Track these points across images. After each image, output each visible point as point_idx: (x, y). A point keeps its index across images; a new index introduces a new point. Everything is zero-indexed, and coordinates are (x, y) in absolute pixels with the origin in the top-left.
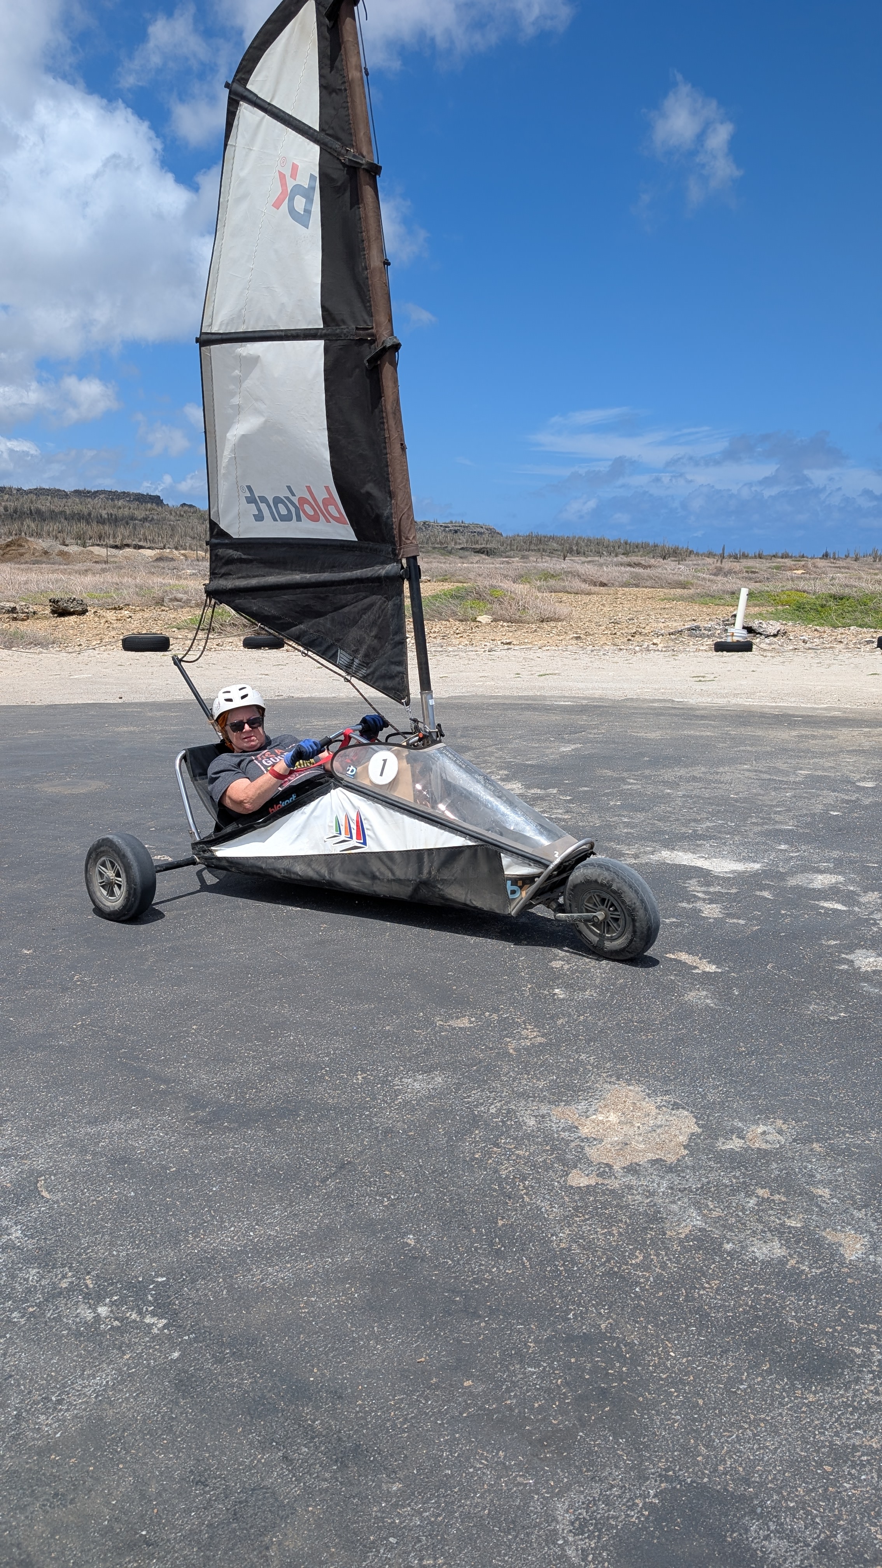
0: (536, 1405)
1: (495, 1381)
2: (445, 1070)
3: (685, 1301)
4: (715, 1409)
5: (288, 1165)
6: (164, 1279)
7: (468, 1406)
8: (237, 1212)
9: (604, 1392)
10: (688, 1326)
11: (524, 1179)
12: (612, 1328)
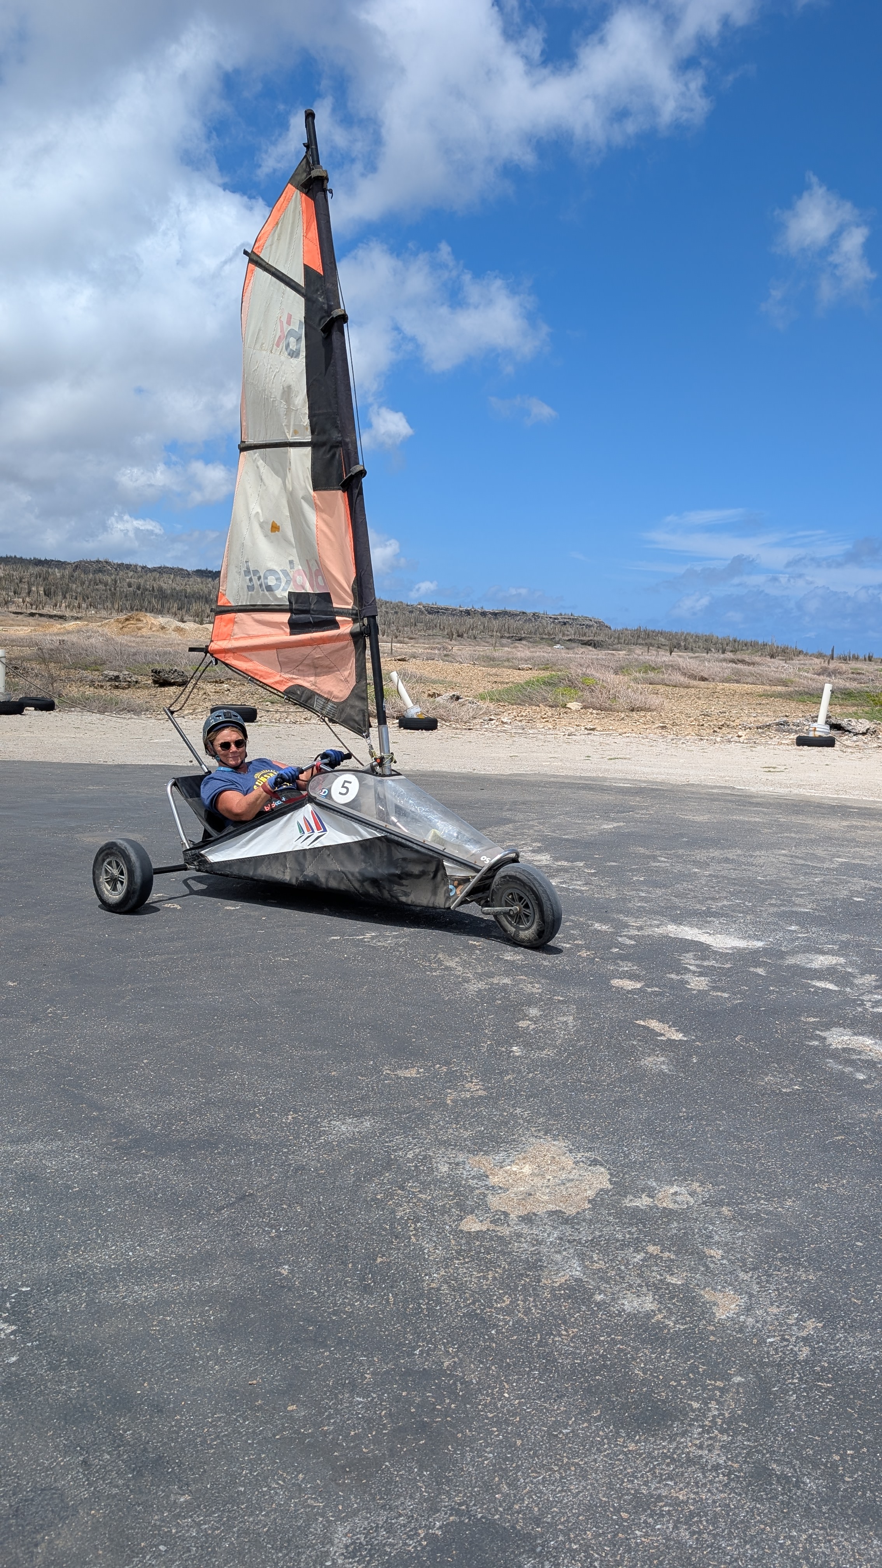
0: (352, 1433)
1: (319, 1408)
2: (376, 1115)
3: (537, 1346)
4: (530, 1450)
5: (190, 1193)
6: (29, 1289)
7: (283, 1429)
8: (124, 1232)
9: (424, 1425)
10: (531, 1370)
11: (417, 1220)
12: (455, 1366)
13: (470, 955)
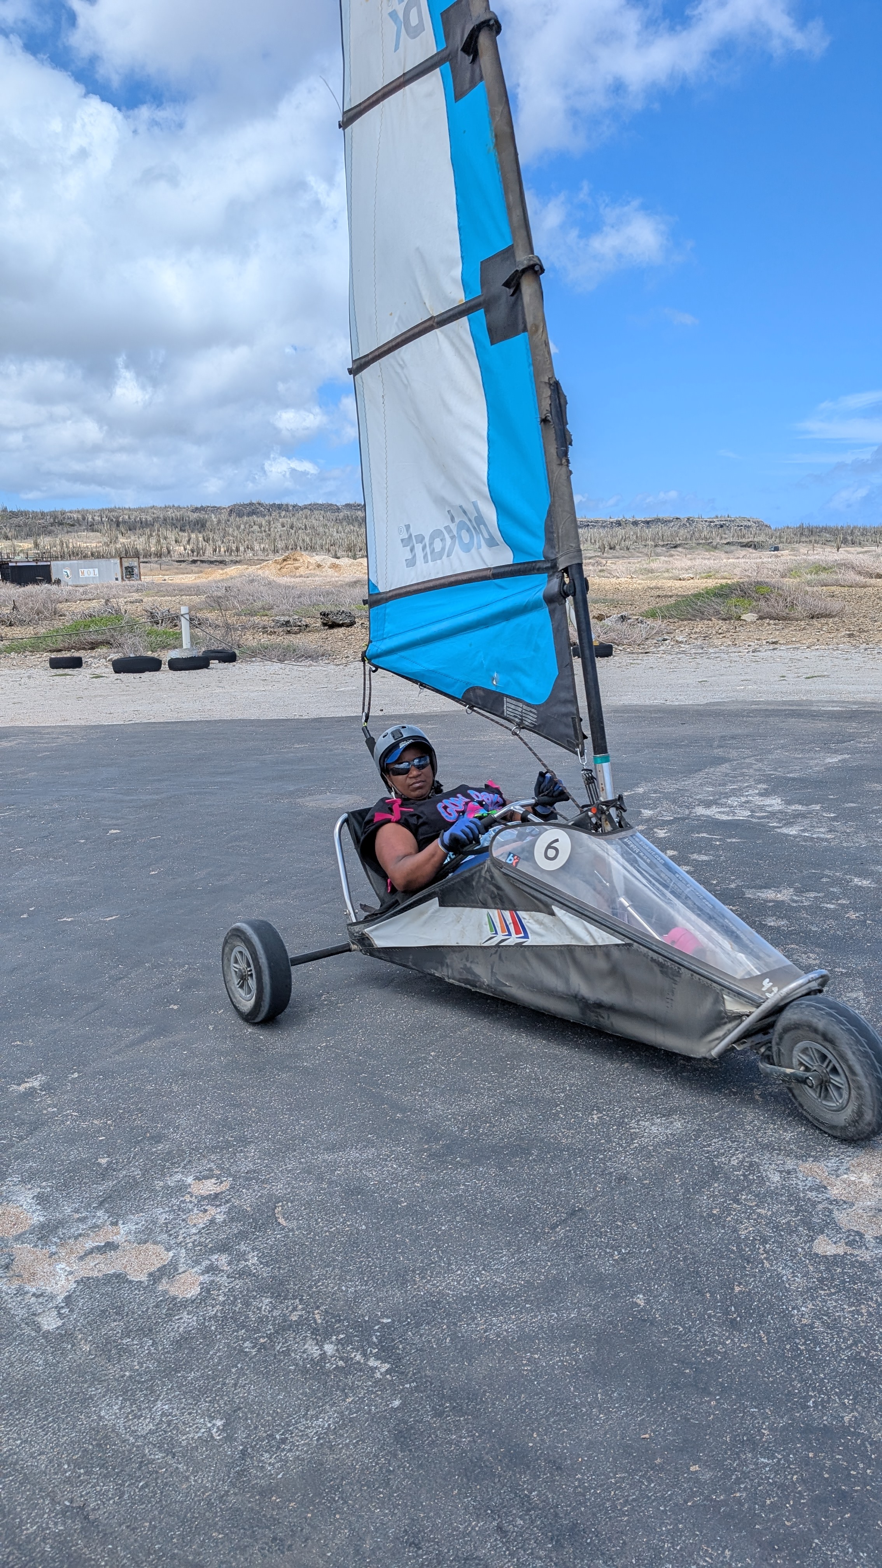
0: (768, 1502)
1: (724, 1469)
2: (685, 1114)
5: (518, 1208)
6: (390, 1320)
7: (693, 1495)
8: (465, 1254)
9: (844, 1496)
11: (764, 1241)
12: (857, 1423)
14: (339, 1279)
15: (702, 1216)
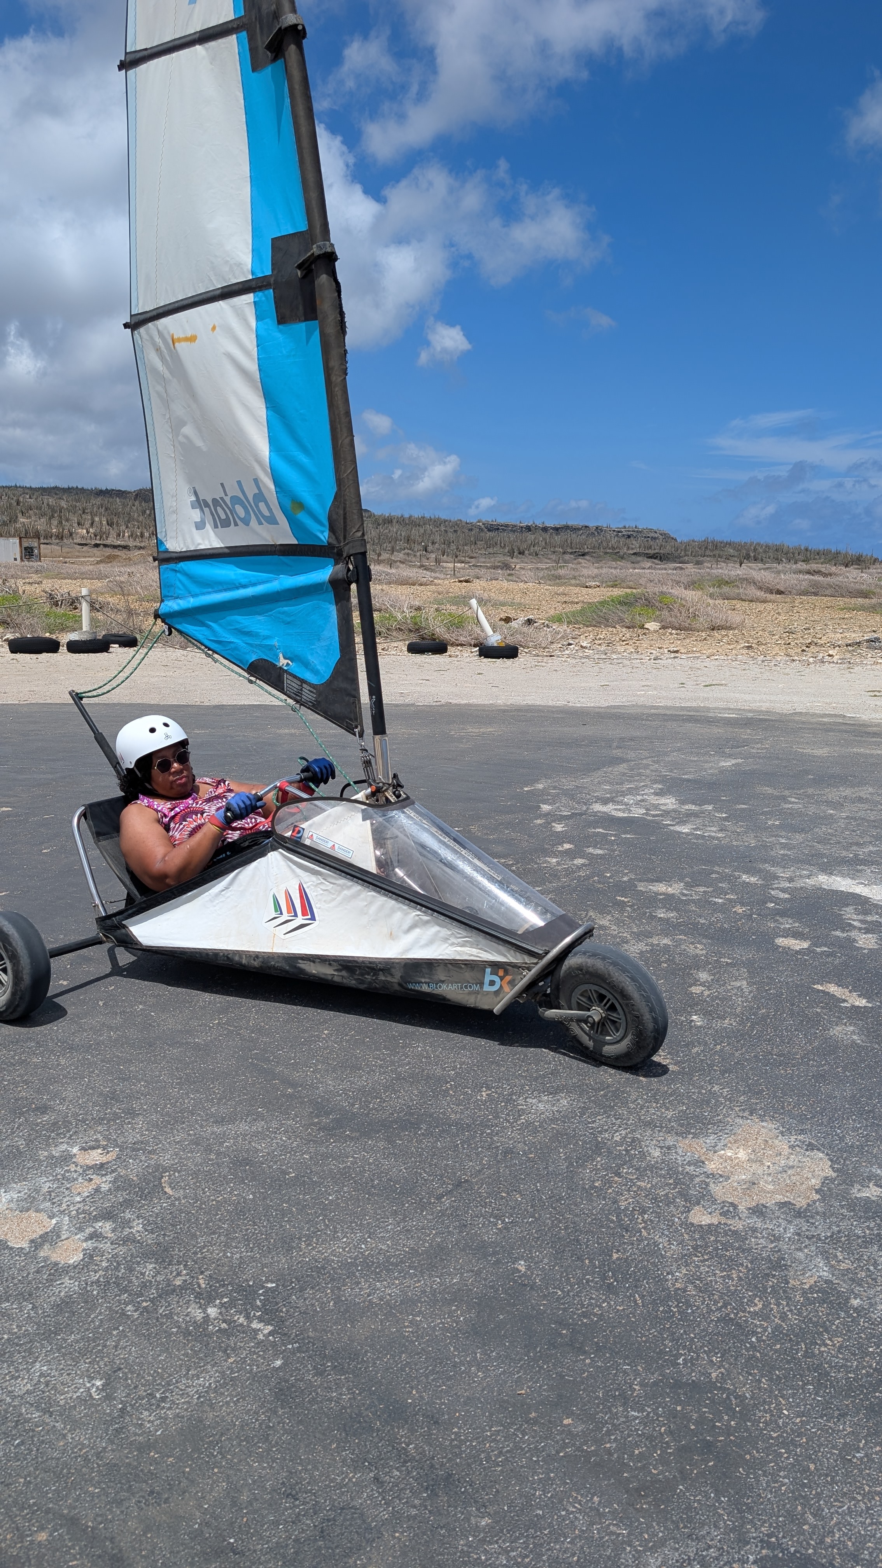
0: (637, 1452)
1: (595, 1422)
2: (571, 1092)
3: (804, 1356)
4: (827, 1475)
5: (405, 1179)
6: (274, 1285)
7: (565, 1446)
8: (351, 1223)
9: (709, 1446)
10: (805, 1384)
11: (643, 1212)
12: (723, 1378)
13: (622, 911)
14: (224, 1246)
15: (584, 1188)
